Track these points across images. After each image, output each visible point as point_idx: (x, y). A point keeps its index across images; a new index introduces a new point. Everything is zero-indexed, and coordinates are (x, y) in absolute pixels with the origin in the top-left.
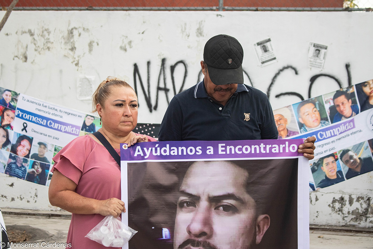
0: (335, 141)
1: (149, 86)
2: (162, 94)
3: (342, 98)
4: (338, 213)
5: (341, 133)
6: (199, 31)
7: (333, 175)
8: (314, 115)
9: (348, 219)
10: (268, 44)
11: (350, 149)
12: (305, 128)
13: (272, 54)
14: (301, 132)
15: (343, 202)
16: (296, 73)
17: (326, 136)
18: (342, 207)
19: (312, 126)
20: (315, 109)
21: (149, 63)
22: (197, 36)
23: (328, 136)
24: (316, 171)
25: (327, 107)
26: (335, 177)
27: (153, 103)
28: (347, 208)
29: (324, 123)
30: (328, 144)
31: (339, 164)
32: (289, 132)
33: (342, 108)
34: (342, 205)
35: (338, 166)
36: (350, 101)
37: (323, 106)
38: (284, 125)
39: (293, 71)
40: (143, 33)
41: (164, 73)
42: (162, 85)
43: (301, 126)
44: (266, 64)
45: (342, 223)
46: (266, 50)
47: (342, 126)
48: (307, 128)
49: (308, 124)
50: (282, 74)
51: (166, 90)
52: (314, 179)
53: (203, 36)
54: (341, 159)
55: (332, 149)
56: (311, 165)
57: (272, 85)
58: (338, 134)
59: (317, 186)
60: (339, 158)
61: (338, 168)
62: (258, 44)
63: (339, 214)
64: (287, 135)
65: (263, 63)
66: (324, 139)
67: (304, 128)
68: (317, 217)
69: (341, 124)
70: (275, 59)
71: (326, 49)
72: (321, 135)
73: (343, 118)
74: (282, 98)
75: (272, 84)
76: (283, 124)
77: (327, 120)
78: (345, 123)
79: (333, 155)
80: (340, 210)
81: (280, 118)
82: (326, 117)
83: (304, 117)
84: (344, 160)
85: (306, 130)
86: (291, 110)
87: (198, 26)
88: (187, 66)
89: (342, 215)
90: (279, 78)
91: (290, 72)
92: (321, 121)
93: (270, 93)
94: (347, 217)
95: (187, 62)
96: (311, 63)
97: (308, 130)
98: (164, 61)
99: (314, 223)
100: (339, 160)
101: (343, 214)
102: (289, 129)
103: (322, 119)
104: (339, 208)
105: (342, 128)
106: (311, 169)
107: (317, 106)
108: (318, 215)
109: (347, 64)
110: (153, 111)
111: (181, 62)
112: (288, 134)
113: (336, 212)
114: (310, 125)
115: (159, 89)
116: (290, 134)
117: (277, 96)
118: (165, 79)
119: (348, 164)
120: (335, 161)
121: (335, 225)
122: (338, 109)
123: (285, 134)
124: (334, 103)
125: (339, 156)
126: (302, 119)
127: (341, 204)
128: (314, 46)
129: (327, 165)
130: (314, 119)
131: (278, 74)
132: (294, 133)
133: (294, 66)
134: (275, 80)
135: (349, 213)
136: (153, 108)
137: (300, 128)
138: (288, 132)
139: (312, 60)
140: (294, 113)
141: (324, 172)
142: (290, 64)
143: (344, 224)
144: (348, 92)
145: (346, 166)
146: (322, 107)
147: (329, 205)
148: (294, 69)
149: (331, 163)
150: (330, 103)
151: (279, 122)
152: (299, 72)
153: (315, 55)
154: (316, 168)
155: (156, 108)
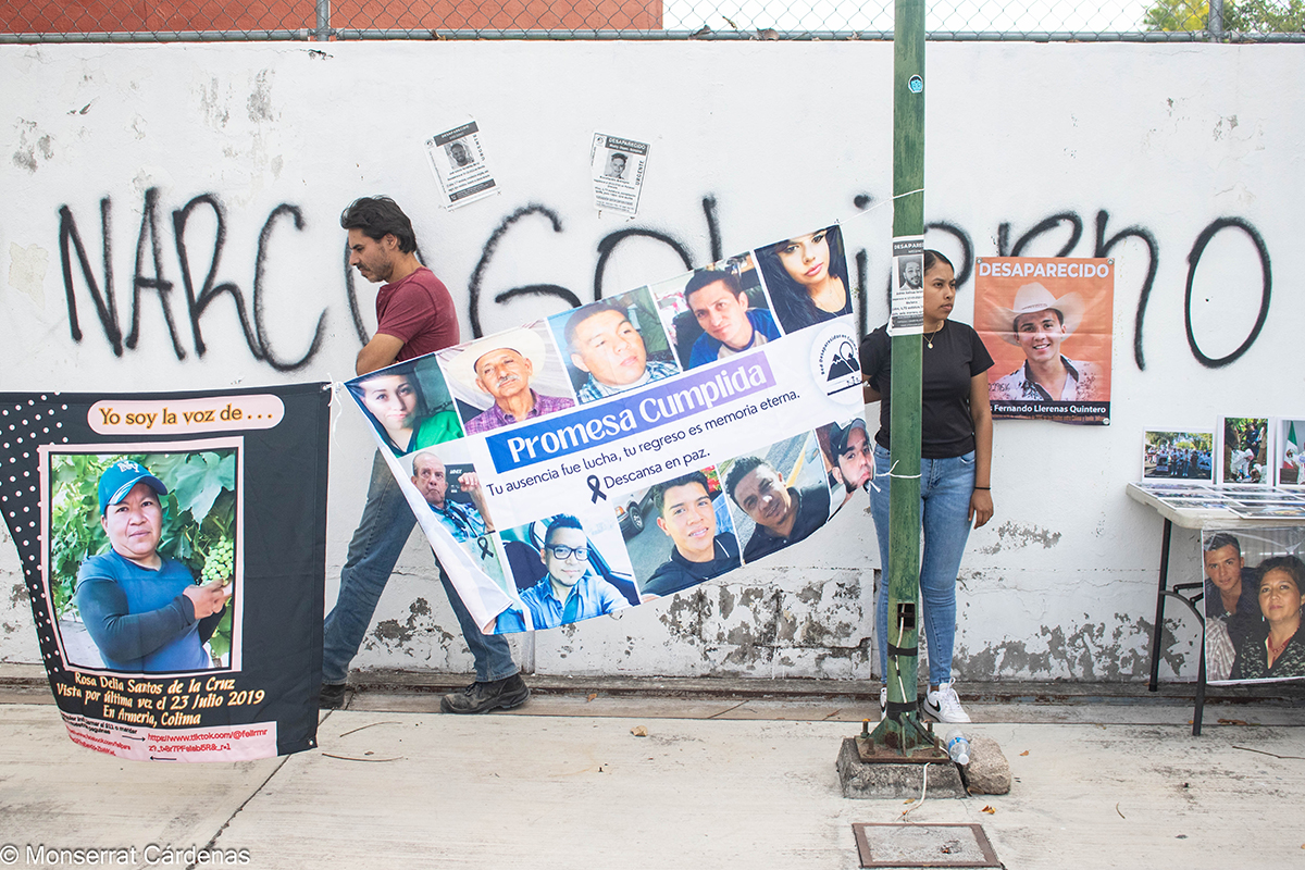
0: (703, 427)
1: (109, 276)
2: (149, 298)
3: (716, 290)
4: (690, 638)
5: (721, 401)
6: (258, 103)
7: (700, 550)
8: (623, 345)
9: (717, 657)
10: (468, 141)
11: (762, 457)
12: (594, 388)
13: (483, 170)
14: (579, 399)
15: (703, 607)
16: (557, 228)
17: (669, 411)
18: (700, 622)
19: (618, 381)
20: (626, 326)
21: (105, 204)
22: (252, 118)
23: (675, 412)
24: (639, 531)
25: (667, 317)
26: (710, 556)
27: (124, 326)
28: (714, 625)
29: (658, 369)
30: (676, 437)
31: (724, 508)
32: (538, 399)
33: (717, 318)
34: (699, 616)
35: (721, 517)
36: (743, 296)
37: (654, 316)
38: (520, 378)
39: (548, 222)
40: (83, 112)
41: (154, 235)
42: (149, 272)
43: (581, 379)
44: (463, 201)
45: (703, 668)
46: (463, 160)
47: (722, 377)
48: (599, 387)
49: (605, 373)
50: (513, 228)
51: (163, 287)
52: (634, 563)
53: (271, 118)
54: (731, 492)
55: (695, 456)
56: (619, 513)
57: (486, 265)
58: (709, 405)
59: (644, 587)
60: (724, 487)
61: (719, 522)
62: (440, 140)
63: (692, 642)
64: (531, 409)
65: (455, 197)
66: (663, 421)
67: (590, 388)
68: (628, 653)
69: (718, 370)
70: (491, 184)
71: (644, 153)
72: (652, 410)
73: (723, 350)
74: (516, 301)
75: (484, 260)
76: (515, 377)
77: (669, 358)
78: (731, 368)
79: (698, 478)
80: (696, 631)
81: (508, 359)
82: (665, 348)
83: (588, 351)
84: (741, 495)
85: (599, 393)
86: (544, 334)
87: (253, 88)
88: (226, 210)
89: (702, 645)
90: (505, 242)
91: (538, 223)
92: (648, 364)
93: (479, 290)
94: (715, 649)
95: (222, 199)
96: (599, 197)
97: (604, 394)
98: (151, 196)
99: (622, 673)
100: (725, 495)
101: (705, 642)
102: (539, 392)
103: (650, 357)
104: (691, 625)
105: (725, 384)
106: (621, 525)
107: (633, 316)
108: (631, 648)
109: (708, 197)
110: (126, 350)
111: (206, 198)
112: (537, 406)
113: (684, 637)
114: (611, 378)
115: (140, 282)
116: (542, 406)
117: (501, 298)
118: (156, 253)
119: (755, 512)
120: (708, 500)
121: (681, 674)
122: (703, 322)
123: (525, 407)
124: (688, 305)
125: (723, 480)
126: (584, 358)
127: (696, 614)
128: (607, 146)
129: (679, 511)
130: (625, 356)
131: (502, 230)
132: (556, 403)
133: (549, 206)
134: (493, 248)
135: (720, 637)
136: (123, 344)
137: (578, 388)
138: (535, 400)
139: (603, 186)
140: (553, 340)
141: (669, 538)
142: (537, 200)
143: (707, 671)
144: (734, 272)
145: (749, 517)
146: (651, 319)
147: (663, 619)
148: (550, 214)
149: (692, 507)
150: (675, 305)
151: (504, 369)
152: (564, 225)
153: (610, 171)
154: (640, 523)
155: (133, 341)
